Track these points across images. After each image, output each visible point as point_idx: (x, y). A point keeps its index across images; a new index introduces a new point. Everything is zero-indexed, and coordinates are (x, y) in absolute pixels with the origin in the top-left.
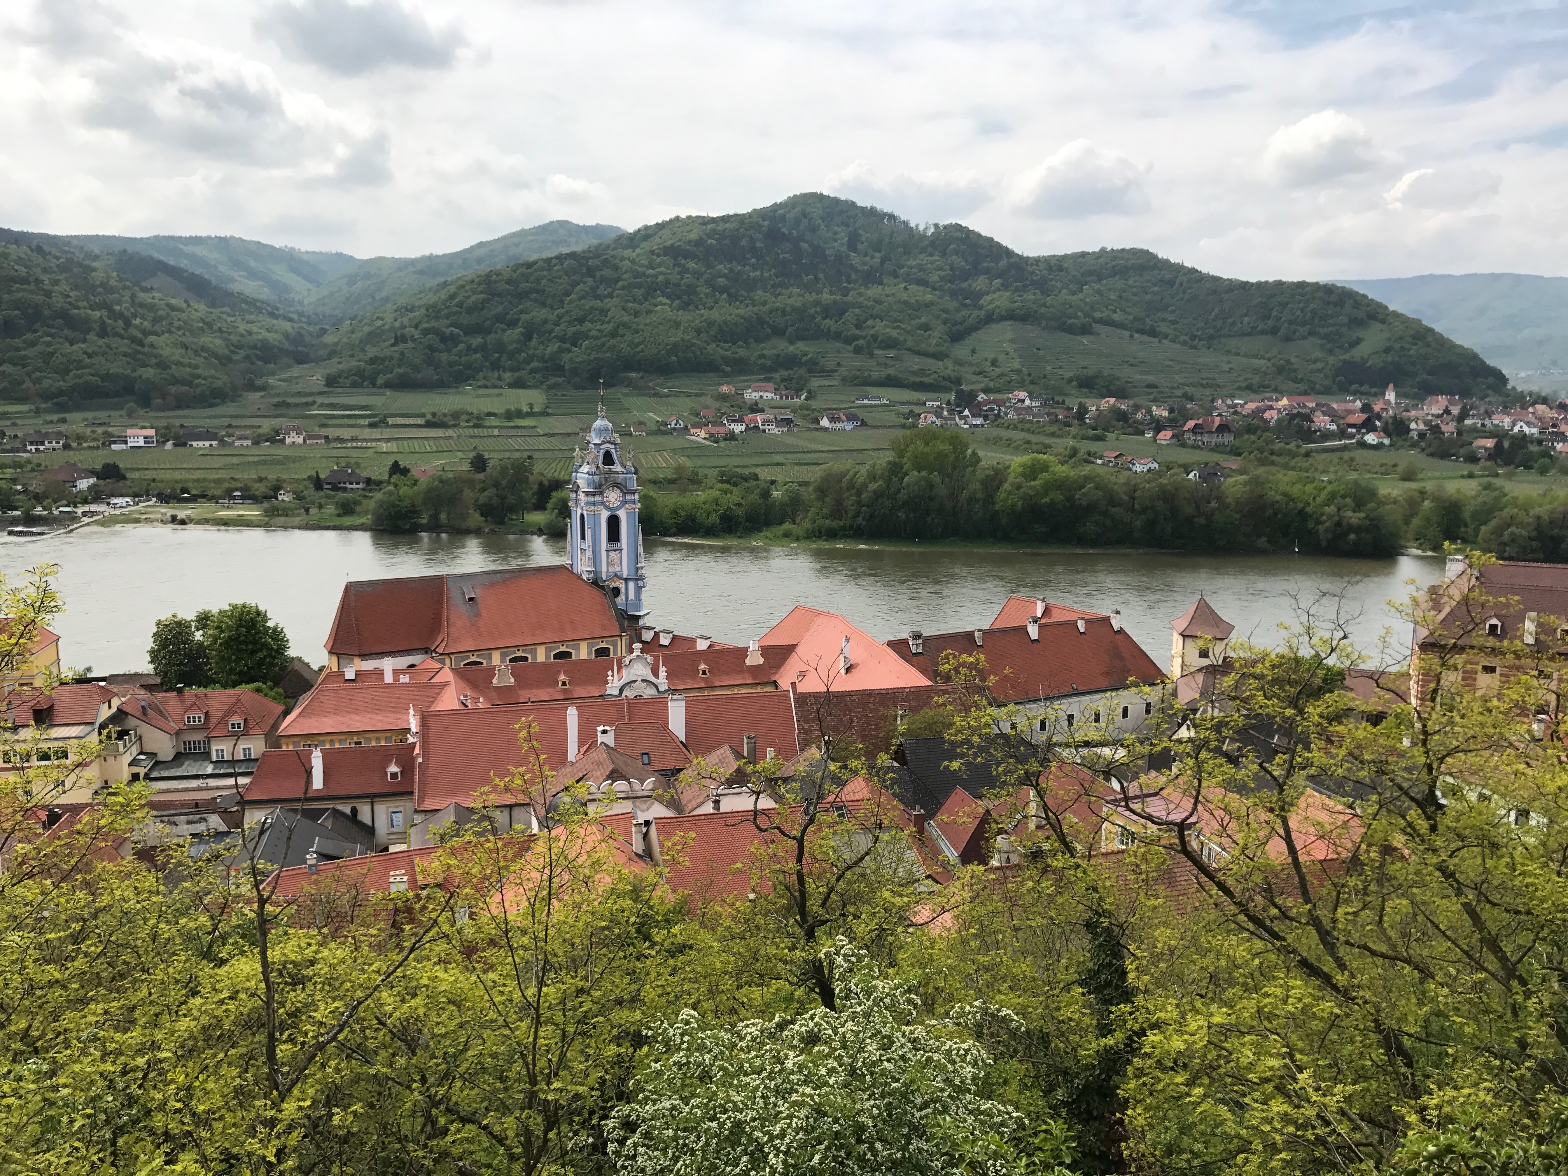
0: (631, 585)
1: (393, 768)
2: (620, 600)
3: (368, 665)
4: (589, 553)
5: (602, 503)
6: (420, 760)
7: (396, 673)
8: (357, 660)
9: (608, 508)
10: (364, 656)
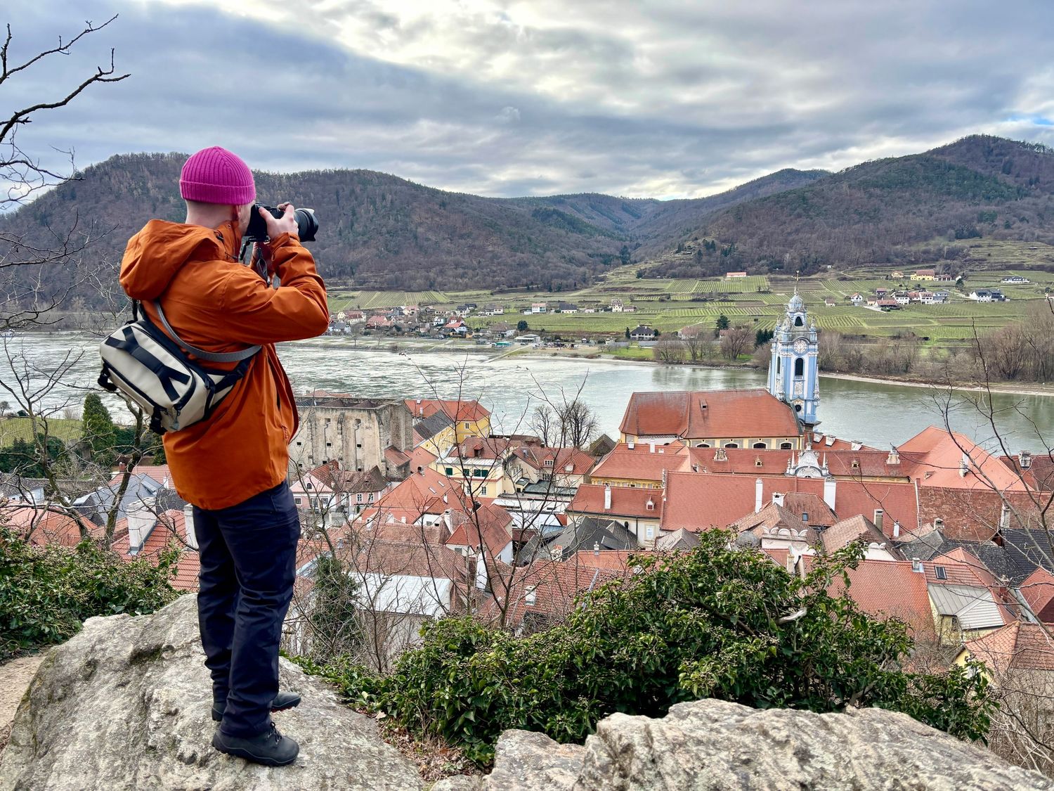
0: (809, 404)
1: (650, 503)
2: (801, 414)
3: (642, 441)
4: (781, 382)
5: (793, 350)
6: (665, 500)
7: (657, 447)
8: (636, 438)
9: (796, 354)
10: (640, 435)
